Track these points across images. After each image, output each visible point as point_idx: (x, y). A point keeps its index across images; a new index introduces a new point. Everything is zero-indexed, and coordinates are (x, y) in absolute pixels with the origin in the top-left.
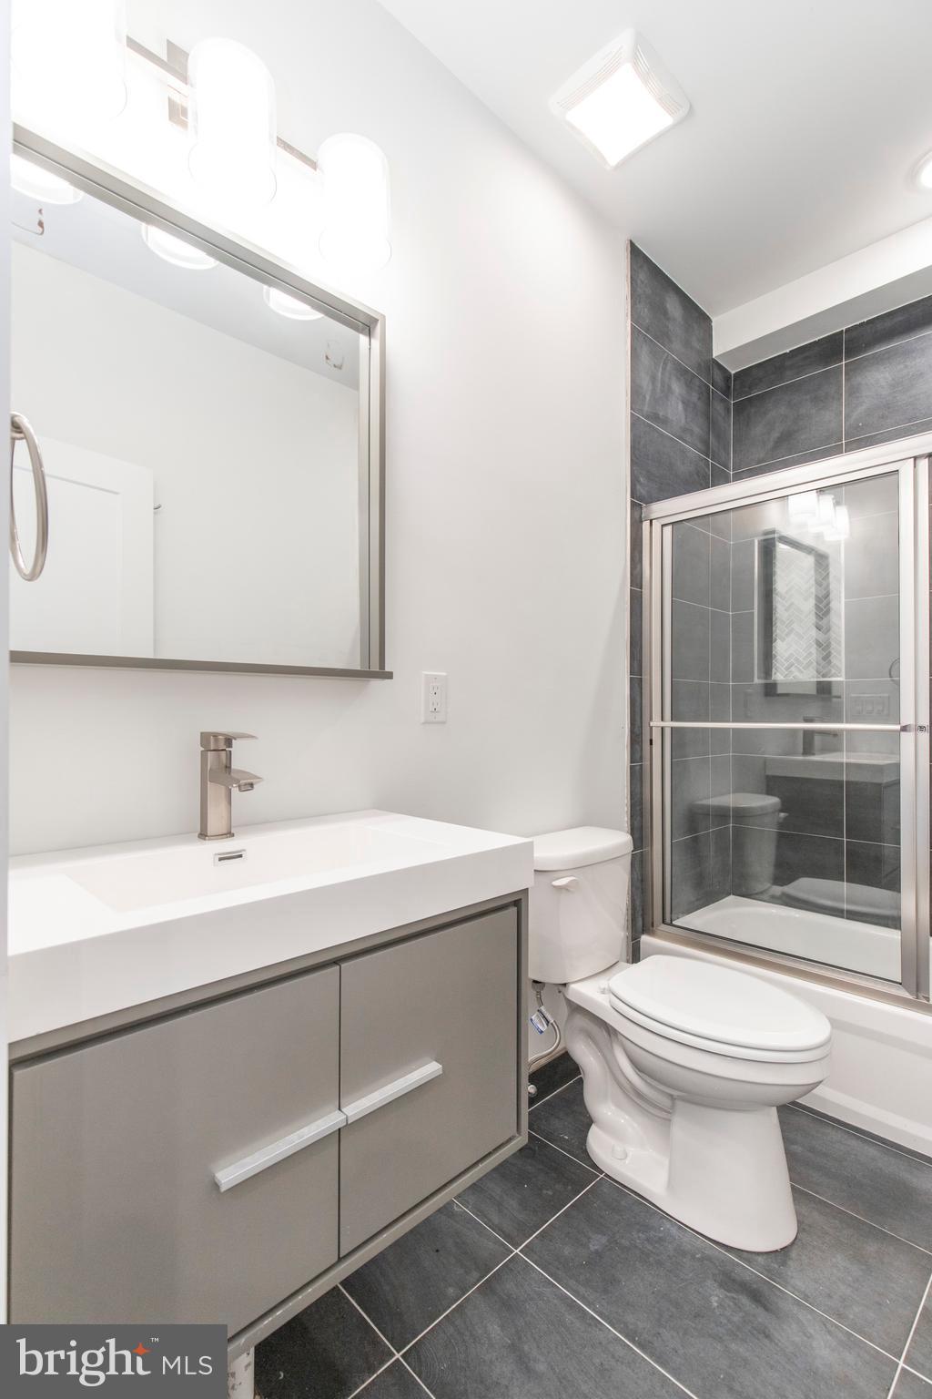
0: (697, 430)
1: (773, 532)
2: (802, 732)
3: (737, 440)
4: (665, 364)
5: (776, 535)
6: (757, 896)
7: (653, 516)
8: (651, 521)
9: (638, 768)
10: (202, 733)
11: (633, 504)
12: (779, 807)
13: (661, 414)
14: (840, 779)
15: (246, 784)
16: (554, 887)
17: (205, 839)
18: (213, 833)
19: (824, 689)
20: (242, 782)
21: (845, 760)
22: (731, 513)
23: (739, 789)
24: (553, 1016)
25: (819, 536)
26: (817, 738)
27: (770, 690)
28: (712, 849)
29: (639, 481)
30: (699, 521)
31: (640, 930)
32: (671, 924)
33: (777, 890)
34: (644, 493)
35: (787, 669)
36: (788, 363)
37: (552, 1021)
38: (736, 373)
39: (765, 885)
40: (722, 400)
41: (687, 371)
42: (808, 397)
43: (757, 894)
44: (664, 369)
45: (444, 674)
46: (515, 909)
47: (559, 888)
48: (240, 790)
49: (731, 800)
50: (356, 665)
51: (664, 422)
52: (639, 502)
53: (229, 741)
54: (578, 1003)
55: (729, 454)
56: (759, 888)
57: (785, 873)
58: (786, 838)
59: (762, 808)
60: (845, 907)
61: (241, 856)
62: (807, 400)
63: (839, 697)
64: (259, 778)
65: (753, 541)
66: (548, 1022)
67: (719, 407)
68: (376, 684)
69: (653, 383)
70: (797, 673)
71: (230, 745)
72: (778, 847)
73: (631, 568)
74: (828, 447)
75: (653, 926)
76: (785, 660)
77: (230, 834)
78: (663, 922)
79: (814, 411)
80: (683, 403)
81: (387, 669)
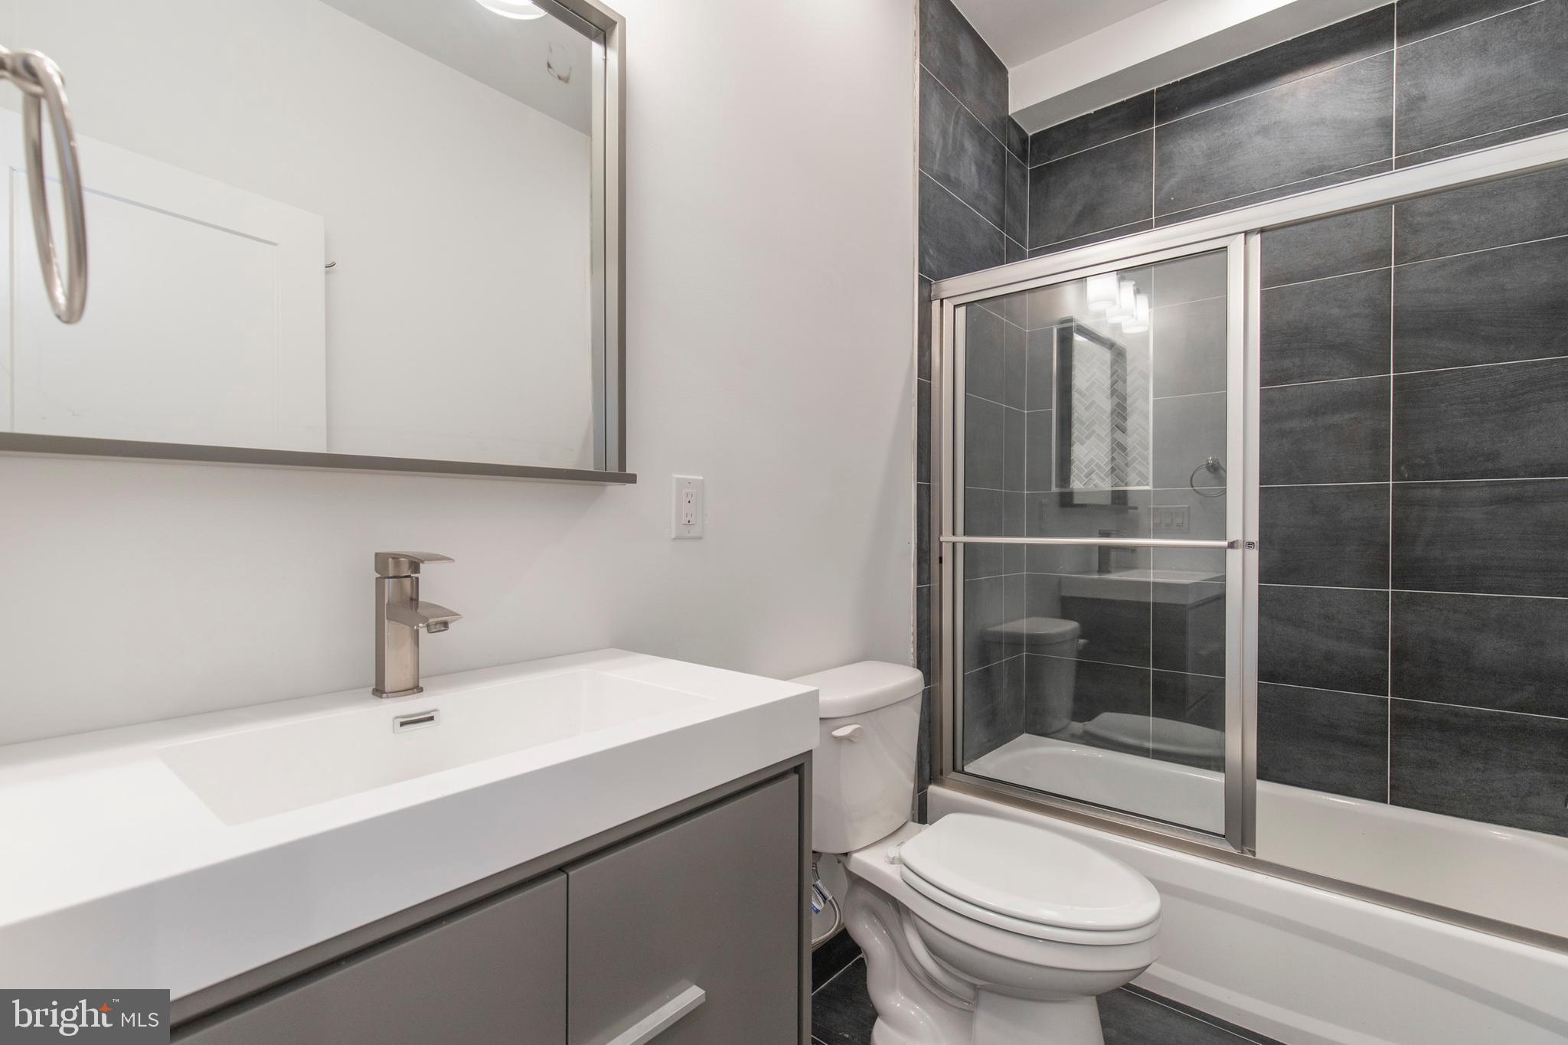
0: (991, 198)
1: (1071, 320)
2: (1097, 548)
3: (1036, 212)
4: (957, 117)
5: (1074, 324)
6: (1053, 735)
7: (944, 295)
8: (942, 300)
9: (925, 590)
10: (376, 554)
11: (921, 280)
12: (1078, 633)
13: (953, 175)
14: (1146, 600)
15: (436, 624)
16: (835, 738)
17: (381, 697)
18: (389, 691)
19: (1120, 499)
20: (431, 620)
21: (1152, 580)
22: (1027, 295)
23: (1032, 613)
24: (831, 893)
25: (1117, 327)
26: (1113, 554)
27: (1066, 500)
28: (1005, 681)
29: (928, 253)
30: (992, 303)
31: (927, 778)
32: (963, 772)
33: (1077, 727)
34: (934, 267)
35: (1088, 476)
36: (1091, 126)
37: (830, 898)
38: (1034, 135)
39: (1062, 721)
40: (1019, 166)
41: (981, 127)
42: (1115, 166)
43: (1054, 733)
44: (956, 123)
45: (701, 478)
46: (796, 777)
47: (839, 740)
48: (429, 631)
49: (1024, 626)
50: (590, 467)
51: (955, 184)
52: (929, 276)
53: (415, 565)
54: (860, 875)
55: (1025, 229)
56: (1057, 725)
57: (1085, 708)
58: (1085, 669)
59: (1060, 635)
60: (1151, 745)
61: (431, 718)
62: (1112, 168)
63: (1136, 508)
64: (456, 614)
65: (1052, 329)
66: (825, 898)
67: (1014, 173)
68: (614, 489)
69: (944, 138)
70: (1097, 481)
71: (416, 569)
72: (1077, 678)
73: (919, 356)
74: (1136, 222)
75: (941, 774)
76: (1086, 466)
77: (417, 689)
78: (954, 769)
79: (1120, 182)
80: (976, 163)
81: (628, 471)
